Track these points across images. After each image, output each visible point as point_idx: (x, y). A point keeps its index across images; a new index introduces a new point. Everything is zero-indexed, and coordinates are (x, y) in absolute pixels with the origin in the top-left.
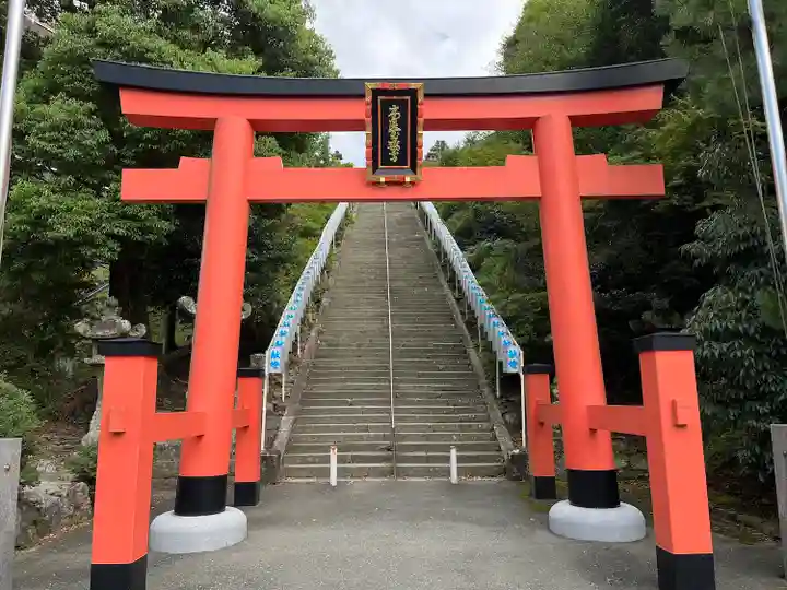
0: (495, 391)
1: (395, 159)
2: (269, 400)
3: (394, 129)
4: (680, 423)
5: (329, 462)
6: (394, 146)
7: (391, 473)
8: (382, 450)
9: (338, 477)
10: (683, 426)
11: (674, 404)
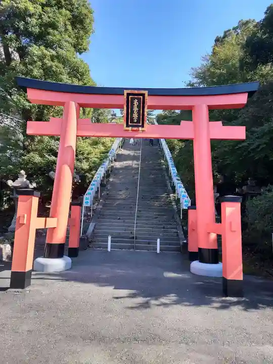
0: (180, 216)
1: (136, 121)
2: (85, 216)
3: (136, 109)
4: (232, 230)
5: (107, 242)
6: (135, 116)
7: (133, 247)
8: (130, 238)
9: (111, 248)
10: (235, 231)
11: (231, 223)
